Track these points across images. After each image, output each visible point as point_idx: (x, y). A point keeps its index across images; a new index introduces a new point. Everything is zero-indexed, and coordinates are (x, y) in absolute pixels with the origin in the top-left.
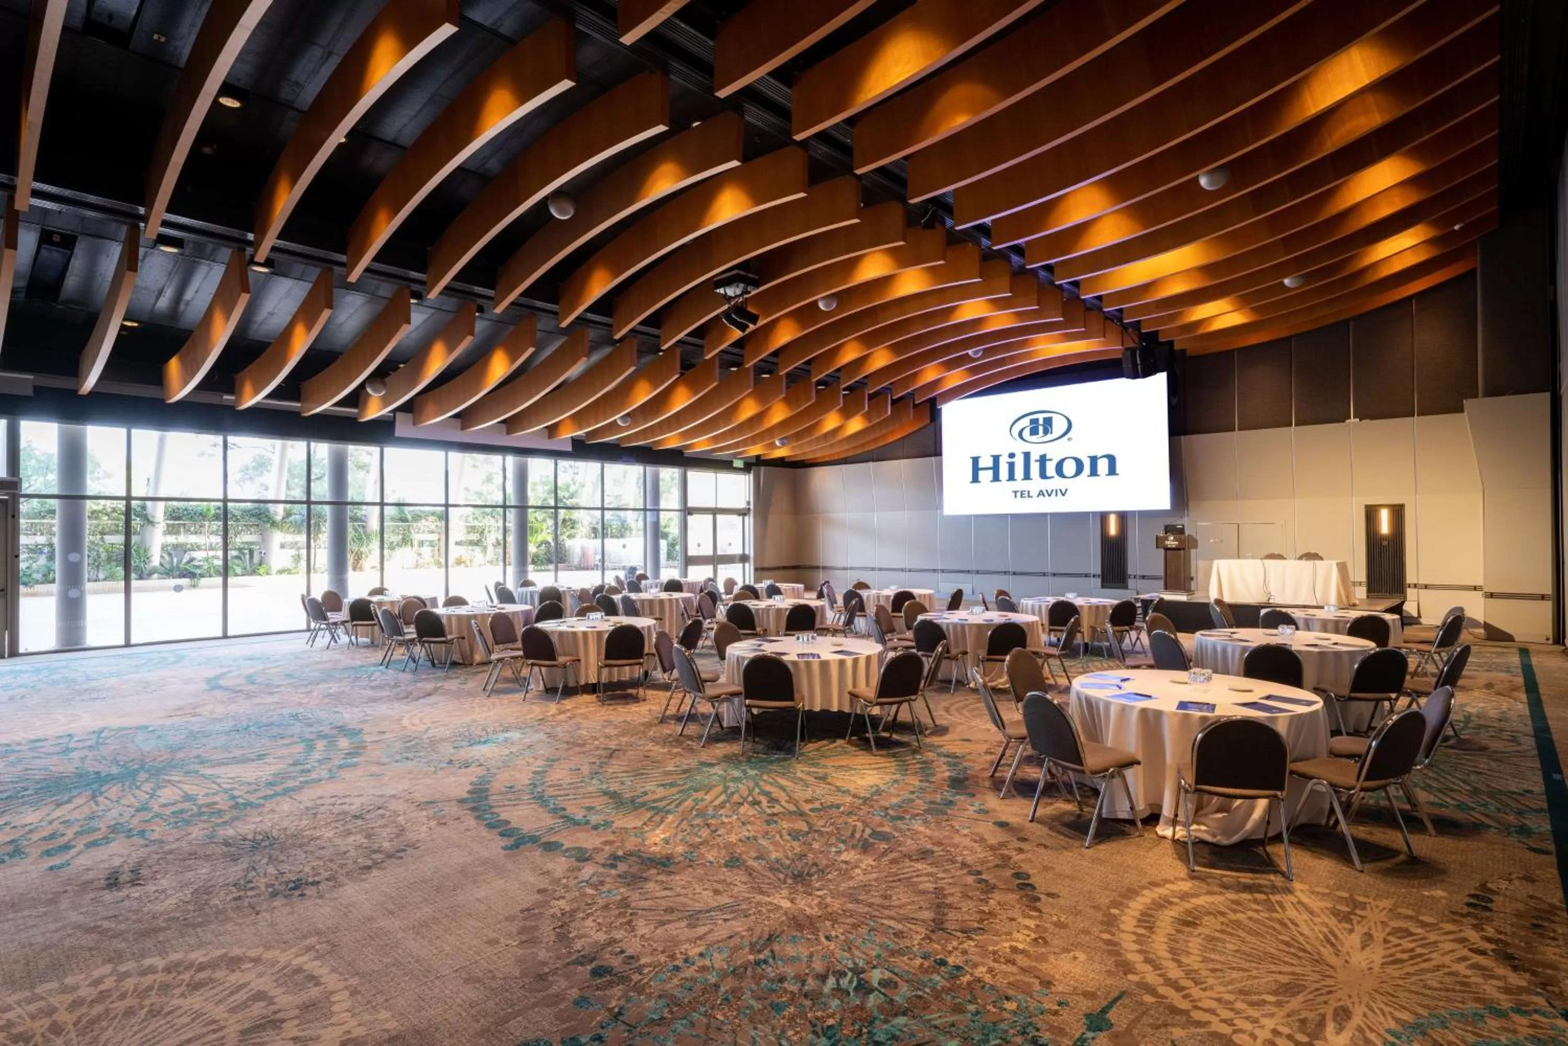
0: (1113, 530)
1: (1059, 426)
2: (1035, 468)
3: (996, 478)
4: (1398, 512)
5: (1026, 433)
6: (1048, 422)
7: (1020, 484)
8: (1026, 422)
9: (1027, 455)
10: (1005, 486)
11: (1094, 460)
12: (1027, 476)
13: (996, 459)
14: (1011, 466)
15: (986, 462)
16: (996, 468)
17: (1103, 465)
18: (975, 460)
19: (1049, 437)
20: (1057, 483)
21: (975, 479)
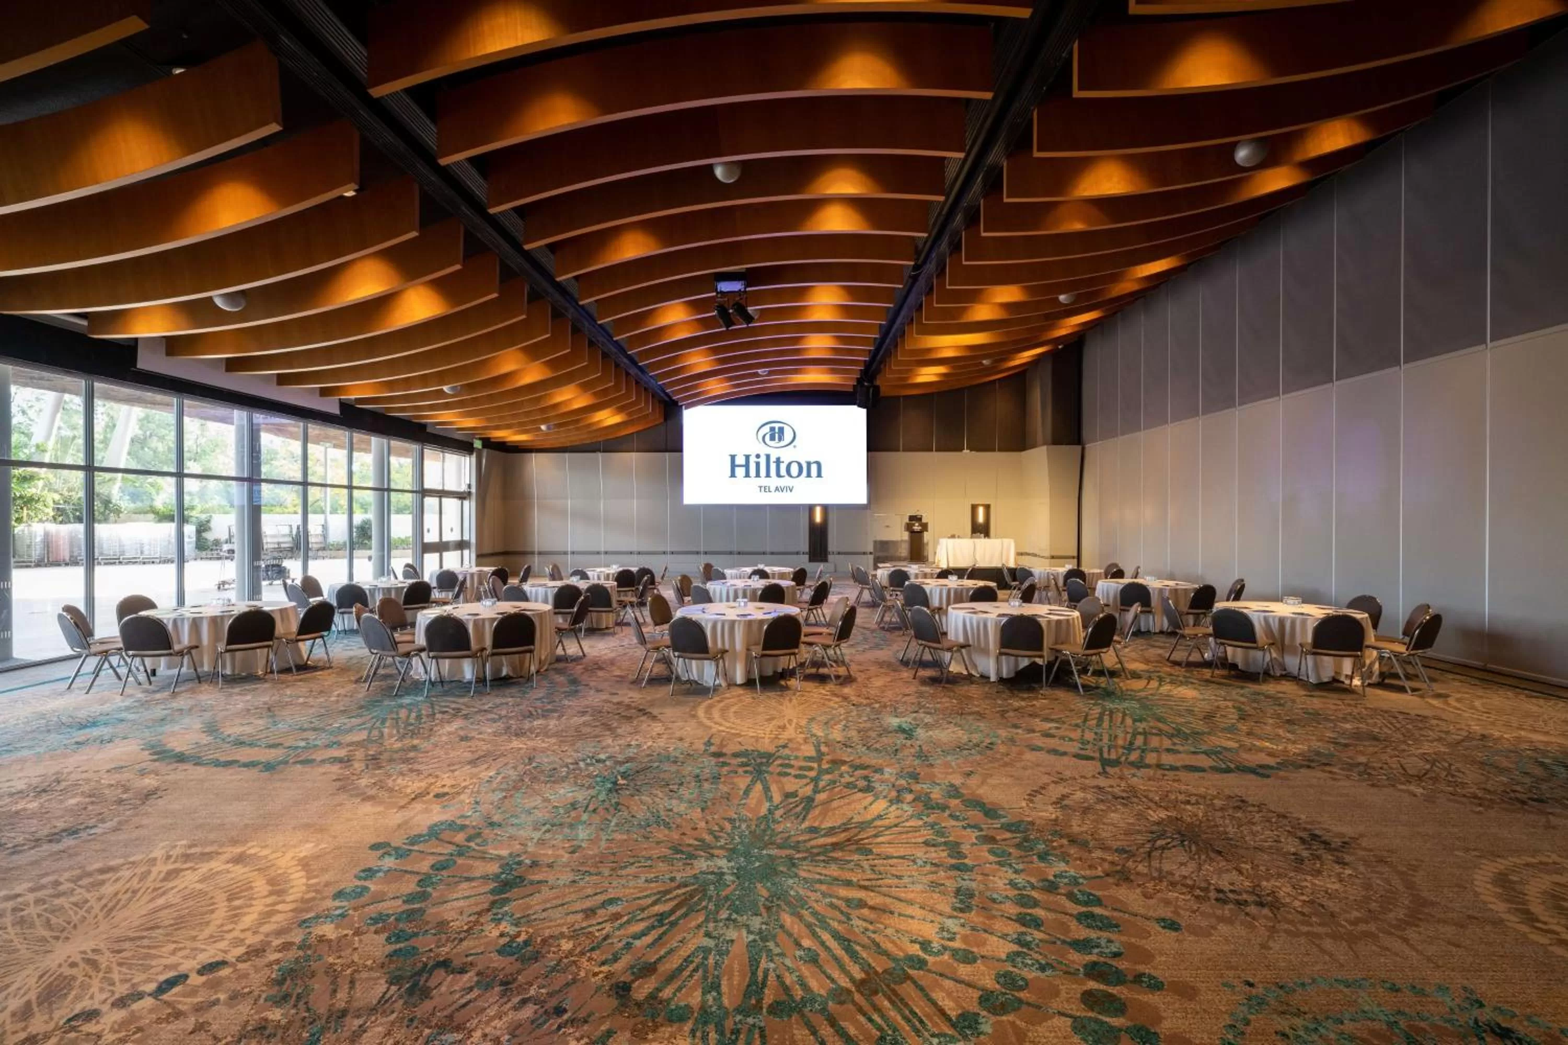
0: (818, 518)
1: (788, 436)
2: (773, 467)
3: (747, 475)
4: (987, 508)
5: (767, 438)
6: (781, 430)
7: (763, 481)
8: (766, 429)
9: (768, 457)
10: (753, 482)
11: (809, 464)
12: (768, 475)
13: (747, 457)
14: (758, 464)
15: (740, 460)
16: (747, 466)
17: (814, 468)
18: (733, 457)
19: (782, 443)
20: (786, 481)
21: (733, 475)
